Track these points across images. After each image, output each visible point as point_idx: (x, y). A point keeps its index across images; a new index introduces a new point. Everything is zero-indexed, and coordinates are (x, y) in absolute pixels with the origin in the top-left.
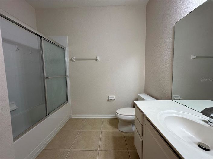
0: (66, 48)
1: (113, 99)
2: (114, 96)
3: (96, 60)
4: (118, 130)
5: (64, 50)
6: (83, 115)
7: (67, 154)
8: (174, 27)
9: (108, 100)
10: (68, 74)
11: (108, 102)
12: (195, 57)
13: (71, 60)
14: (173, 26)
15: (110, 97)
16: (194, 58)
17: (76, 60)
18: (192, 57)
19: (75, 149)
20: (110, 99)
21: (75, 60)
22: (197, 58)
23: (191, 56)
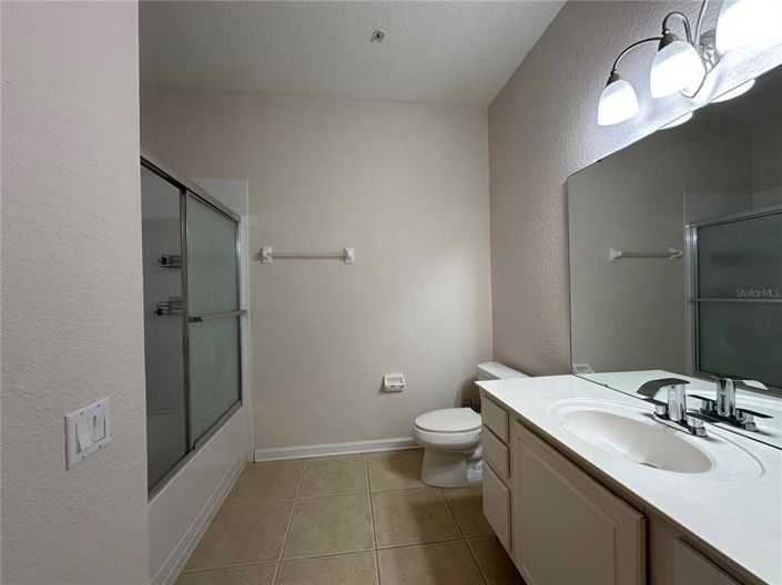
0: (242, 218)
1: (398, 384)
2: (402, 375)
3: (344, 257)
4: (421, 485)
5: (237, 223)
6: (294, 448)
7: (272, 576)
8: (566, 184)
9: (383, 390)
10: (245, 304)
11: (384, 397)
12: (620, 253)
13: (260, 257)
14: (563, 182)
15: (390, 379)
16: (618, 258)
17: (273, 258)
18: (613, 254)
19: (293, 555)
20: (387, 384)
21: (271, 260)
22: (625, 256)
23: (608, 253)
